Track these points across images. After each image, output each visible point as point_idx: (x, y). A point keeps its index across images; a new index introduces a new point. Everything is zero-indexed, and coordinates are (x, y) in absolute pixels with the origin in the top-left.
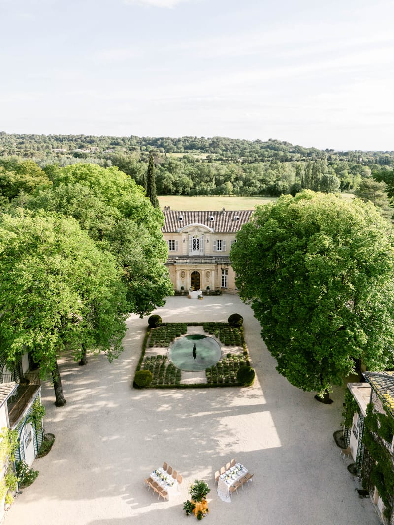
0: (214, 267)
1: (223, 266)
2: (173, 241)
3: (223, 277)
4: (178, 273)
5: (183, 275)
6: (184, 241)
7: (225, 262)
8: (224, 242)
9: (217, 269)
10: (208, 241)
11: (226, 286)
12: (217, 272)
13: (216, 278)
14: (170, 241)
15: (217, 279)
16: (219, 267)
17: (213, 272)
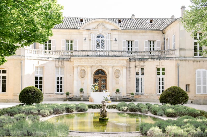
0: (125, 62)
1: (137, 63)
2: (72, 42)
3: (137, 79)
4: (76, 71)
5: (83, 74)
6: (85, 40)
7: (140, 57)
8: (136, 43)
9: (130, 68)
10: (116, 40)
11: (142, 92)
13: (128, 80)
14: (68, 41)
15: (130, 81)
16: (133, 64)
17: (124, 70)
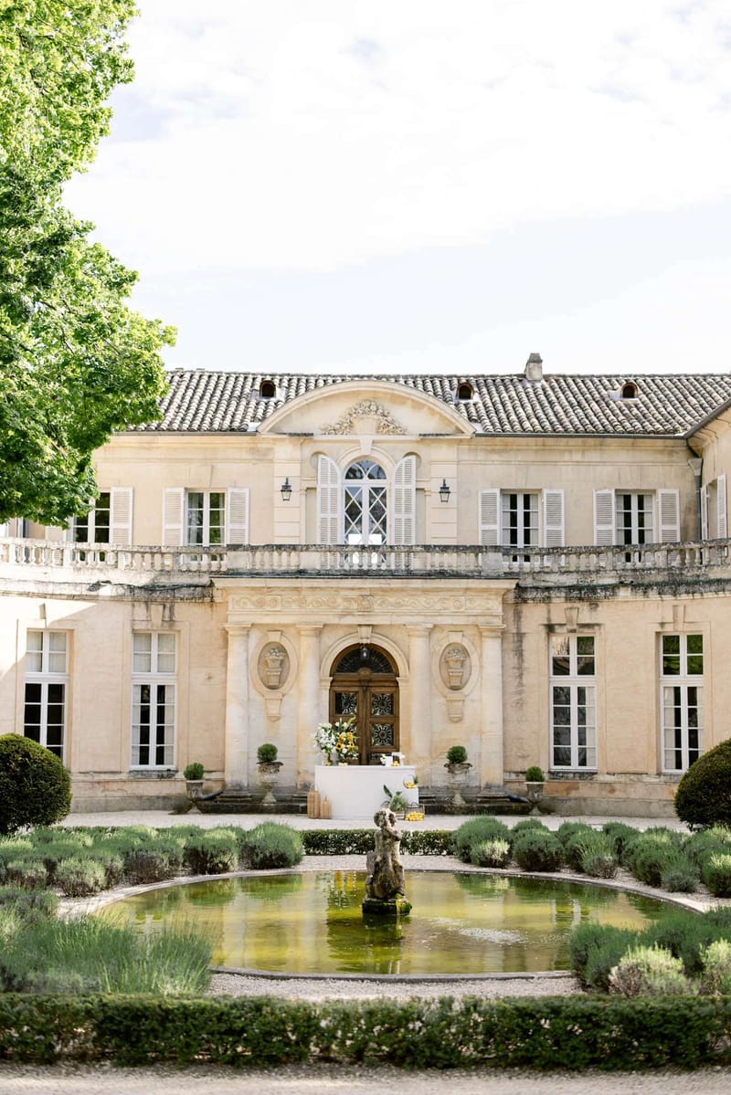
0: (496, 606)
1: (559, 610)
2: (217, 500)
4: (240, 655)
5: (274, 668)
6: (286, 488)
7: (570, 580)
8: (554, 501)
9: (520, 636)
10: (445, 490)
12: (519, 653)
13: (514, 697)
14: (196, 499)
15: (520, 704)
16: (534, 615)
17: (492, 648)
